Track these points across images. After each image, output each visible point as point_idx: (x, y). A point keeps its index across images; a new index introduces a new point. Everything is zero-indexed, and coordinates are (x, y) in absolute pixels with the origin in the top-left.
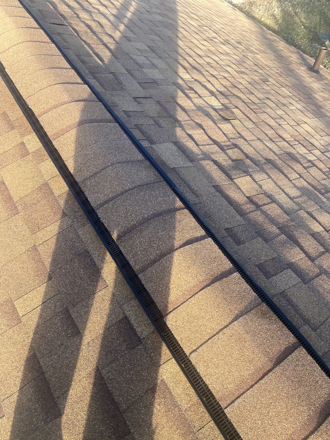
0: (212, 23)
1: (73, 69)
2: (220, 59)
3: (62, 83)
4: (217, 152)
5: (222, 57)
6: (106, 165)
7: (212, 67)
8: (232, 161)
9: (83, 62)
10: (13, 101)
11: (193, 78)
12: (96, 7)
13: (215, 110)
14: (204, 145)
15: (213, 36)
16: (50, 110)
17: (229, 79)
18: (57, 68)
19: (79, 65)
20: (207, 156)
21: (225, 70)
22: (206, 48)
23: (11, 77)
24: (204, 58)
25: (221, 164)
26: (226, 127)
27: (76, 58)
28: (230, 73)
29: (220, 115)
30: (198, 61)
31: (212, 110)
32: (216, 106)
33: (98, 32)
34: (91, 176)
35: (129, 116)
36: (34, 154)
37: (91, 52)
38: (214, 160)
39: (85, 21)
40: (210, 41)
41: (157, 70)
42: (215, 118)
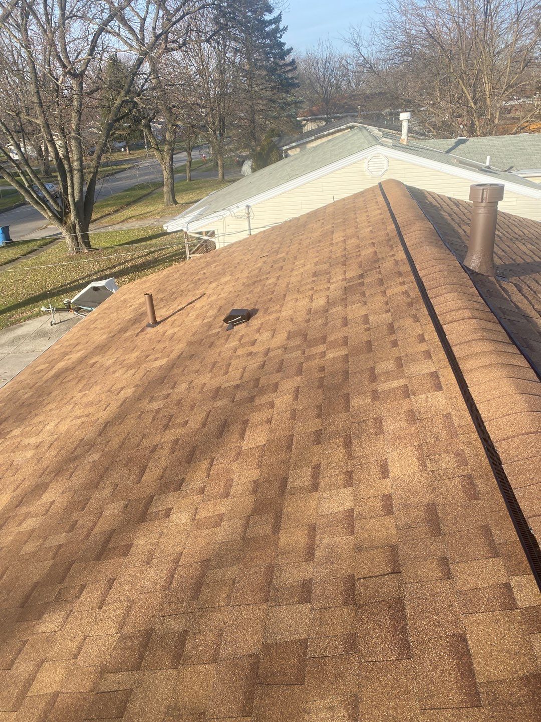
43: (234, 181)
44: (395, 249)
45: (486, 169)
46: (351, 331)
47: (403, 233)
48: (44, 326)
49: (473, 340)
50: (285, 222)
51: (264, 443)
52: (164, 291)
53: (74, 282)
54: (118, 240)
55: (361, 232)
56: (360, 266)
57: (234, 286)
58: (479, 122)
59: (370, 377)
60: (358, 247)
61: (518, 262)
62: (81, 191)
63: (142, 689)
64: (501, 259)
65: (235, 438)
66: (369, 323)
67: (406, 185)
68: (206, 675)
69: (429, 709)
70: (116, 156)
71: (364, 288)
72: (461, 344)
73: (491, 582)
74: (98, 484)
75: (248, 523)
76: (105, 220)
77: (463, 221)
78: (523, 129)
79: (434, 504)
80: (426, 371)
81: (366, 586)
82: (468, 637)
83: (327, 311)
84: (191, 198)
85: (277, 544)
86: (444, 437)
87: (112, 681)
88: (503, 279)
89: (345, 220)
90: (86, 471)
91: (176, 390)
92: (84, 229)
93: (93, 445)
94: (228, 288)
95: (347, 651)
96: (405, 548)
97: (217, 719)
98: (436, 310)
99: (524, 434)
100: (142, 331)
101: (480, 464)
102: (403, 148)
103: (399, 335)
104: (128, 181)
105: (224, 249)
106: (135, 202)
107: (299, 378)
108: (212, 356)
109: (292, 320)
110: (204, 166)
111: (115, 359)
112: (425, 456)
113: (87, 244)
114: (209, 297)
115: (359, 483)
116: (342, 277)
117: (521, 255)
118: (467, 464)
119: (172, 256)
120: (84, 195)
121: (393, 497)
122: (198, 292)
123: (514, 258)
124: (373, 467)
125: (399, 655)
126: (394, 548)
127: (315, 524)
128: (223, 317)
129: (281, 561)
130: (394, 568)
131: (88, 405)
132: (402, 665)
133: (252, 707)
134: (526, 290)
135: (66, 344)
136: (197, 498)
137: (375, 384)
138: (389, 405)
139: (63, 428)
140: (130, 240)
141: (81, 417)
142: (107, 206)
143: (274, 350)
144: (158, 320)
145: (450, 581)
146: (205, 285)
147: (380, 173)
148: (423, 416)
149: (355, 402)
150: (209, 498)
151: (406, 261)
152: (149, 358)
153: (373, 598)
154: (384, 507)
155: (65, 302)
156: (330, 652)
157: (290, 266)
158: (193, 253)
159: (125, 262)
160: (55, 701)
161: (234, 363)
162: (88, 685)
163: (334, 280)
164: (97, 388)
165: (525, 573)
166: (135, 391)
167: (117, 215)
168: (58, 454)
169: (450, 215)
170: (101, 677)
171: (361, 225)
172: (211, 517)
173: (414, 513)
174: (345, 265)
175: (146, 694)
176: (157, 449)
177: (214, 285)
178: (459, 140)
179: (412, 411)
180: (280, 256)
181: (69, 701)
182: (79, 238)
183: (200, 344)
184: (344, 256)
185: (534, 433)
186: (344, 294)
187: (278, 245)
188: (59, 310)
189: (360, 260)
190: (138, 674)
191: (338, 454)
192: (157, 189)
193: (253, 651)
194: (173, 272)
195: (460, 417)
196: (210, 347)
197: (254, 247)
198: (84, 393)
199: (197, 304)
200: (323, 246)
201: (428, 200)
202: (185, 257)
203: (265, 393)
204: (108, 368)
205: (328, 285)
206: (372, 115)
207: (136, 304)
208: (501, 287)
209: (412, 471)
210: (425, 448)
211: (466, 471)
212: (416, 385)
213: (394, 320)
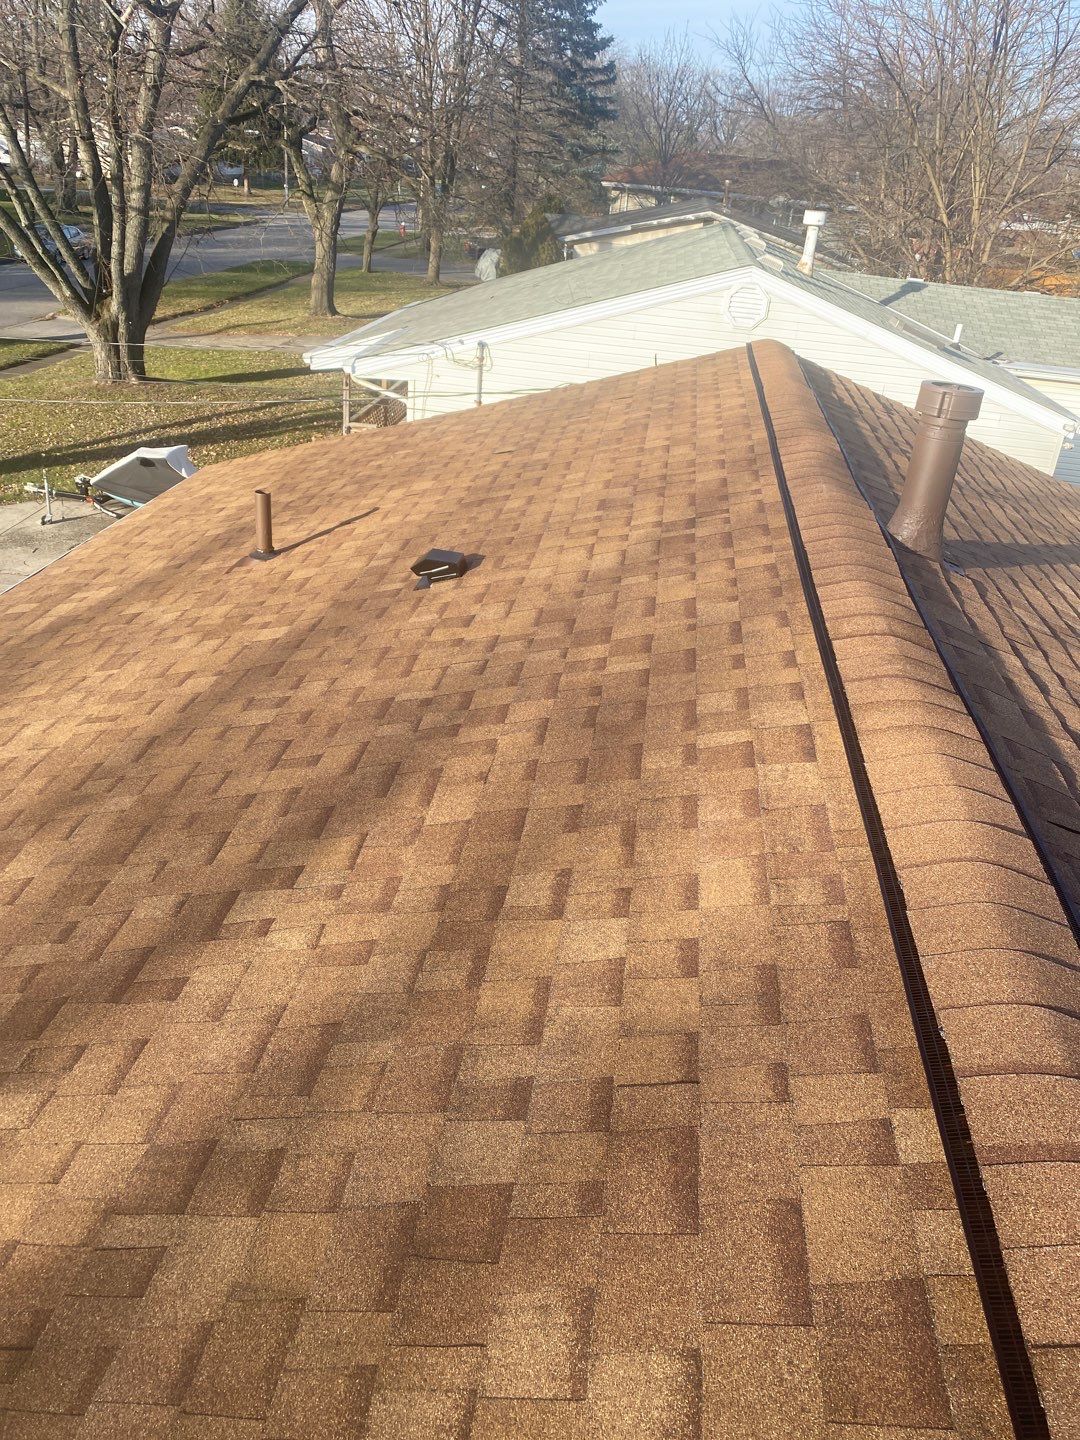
3: (1055, 1009)
16: (1001, 1070)
18: (1047, 958)
23: (915, 935)
36: (910, 1173)
43: (457, 287)
44: (762, 480)
45: (952, 349)
46: (658, 625)
47: (782, 451)
48: (28, 523)
49: (885, 676)
50: (555, 391)
51: (469, 817)
52: (293, 489)
53: (102, 441)
54: (202, 370)
55: (702, 435)
56: (692, 503)
57: (438, 502)
58: (952, 255)
59: (686, 718)
60: (692, 463)
61: (986, 540)
62: (140, 255)
63: (186, 1249)
64: (956, 529)
65: (412, 801)
66: (694, 615)
67: (798, 357)
68: (313, 1232)
69: (719, 1323)
70: (222, 195)
71: (693, 547)
72: (861, 679)
73: (858, 1115)
74: (125, 856)
75: (421, 962)
76: (182, 324)
77: (896, 444)
78: (1031, 282)
79: (773, 967)
80: (790, 722)
82: (804, 1207)
83: (619, 580)
84: (366, 307)
85: (473, 1009)
86: (809, 847)
87: (127, 1230)
88: (957, 570)
89: (673, 407)
90: (102, 829)
91: (301, 693)
92: (137, 335)
93: (122, 779)
94: (428, 505)
95: (584, 1212)
96: (712, 1040)
97: (327, 1311)
98: (823, 610)
99: (953, 860)
100: (240, 564)
101: (868, 904)
102: (802, 280)
103: (749, 648)
104: (239, 250)
105: (424, 424)
106: (248, 296)
107: (551, 702)
108: (381, 634)
109: (548, 587)
110: (402, 246)
111: (179, 613)
112: (769, 876)
113: (139, 369)
114: (385, 516)
115: (640, 913)
116: (655, 518)
117: (994, 528)
118: (843, 902)
119: (311, 420)
120: (146, 264)
121: (702, 945)
122: (364, 502)
123: (980, 531)
124: (671, 886)
125: (679, 1226)
126: (692, 1038)
127: (550, 977)
128: (412, 562)
129: (476, 1038)
130: (688, 1073)
131: (116, 697)
132: (681, 1243)
133: (396, 1296)
134: (993, 596)
135: (79, 567)
136: (327, 906)
137: (693, 733)
138: (715, 776)
139: (61, 737)
140: (228, 373)
141: (99, 719)
142: (190, 294)
143: (507, 640)
144: (276, 546)
145: (786, 1106)
146: (382, 492)
147: (752, 323)
148: (775, 805)
149: (652, 762)
150: (350, 908)
151: (781, 507)
152: (251, 621)
153: (644, 1122)
154: (682, 960)
155: (78, 480)
156: (551, 1211)
157: (556, 480)
158: (358, 420)
159: (213, 415)
160: (8, 1258)
161: (425, 655)
162: (77, 1233)
163: (639, 522)
164: (138, 667)
165: (919, 1104)
166: (217, 683)
167: (207, 317)
168: (46, 787)
169: (874, 430)
170: (105, 1221)
171: (704, 422)
172: (350, 944)
173: (735, 979)
174: (663, 495)
175: (191, 1259)
176: (254, 803)
177: (397, 493)
178: (910, 283)
179: (754, 792)
180: (536, 456)
181: (38, 1259)
182: (123, 352)
183: (359, 607)
184: (664, 477)
185: (971, 860)
186: (655, 553)
187: (536, 435)
188: (62, 495)
189: (692, 490)
190: (180, 1221)
191: (608, 855)
192: (298, 276)
193: (409, 1197)
194: (316, 454)
195: (842, 815)
196: (378, 617)
197: (489, 430)
198: (111, 672)
199: (360, 528)
200: (626, 451)
202: (340, 425)
203: (481, 723)
204: (163, 630)
205: (626, 530)
206: (750, 203)
207: (233, 506)
208: (949, 583)
209: (742, 901)
210: (771, 864)
211: (841, 913)
212: (769, 746)
213: (743, 617)
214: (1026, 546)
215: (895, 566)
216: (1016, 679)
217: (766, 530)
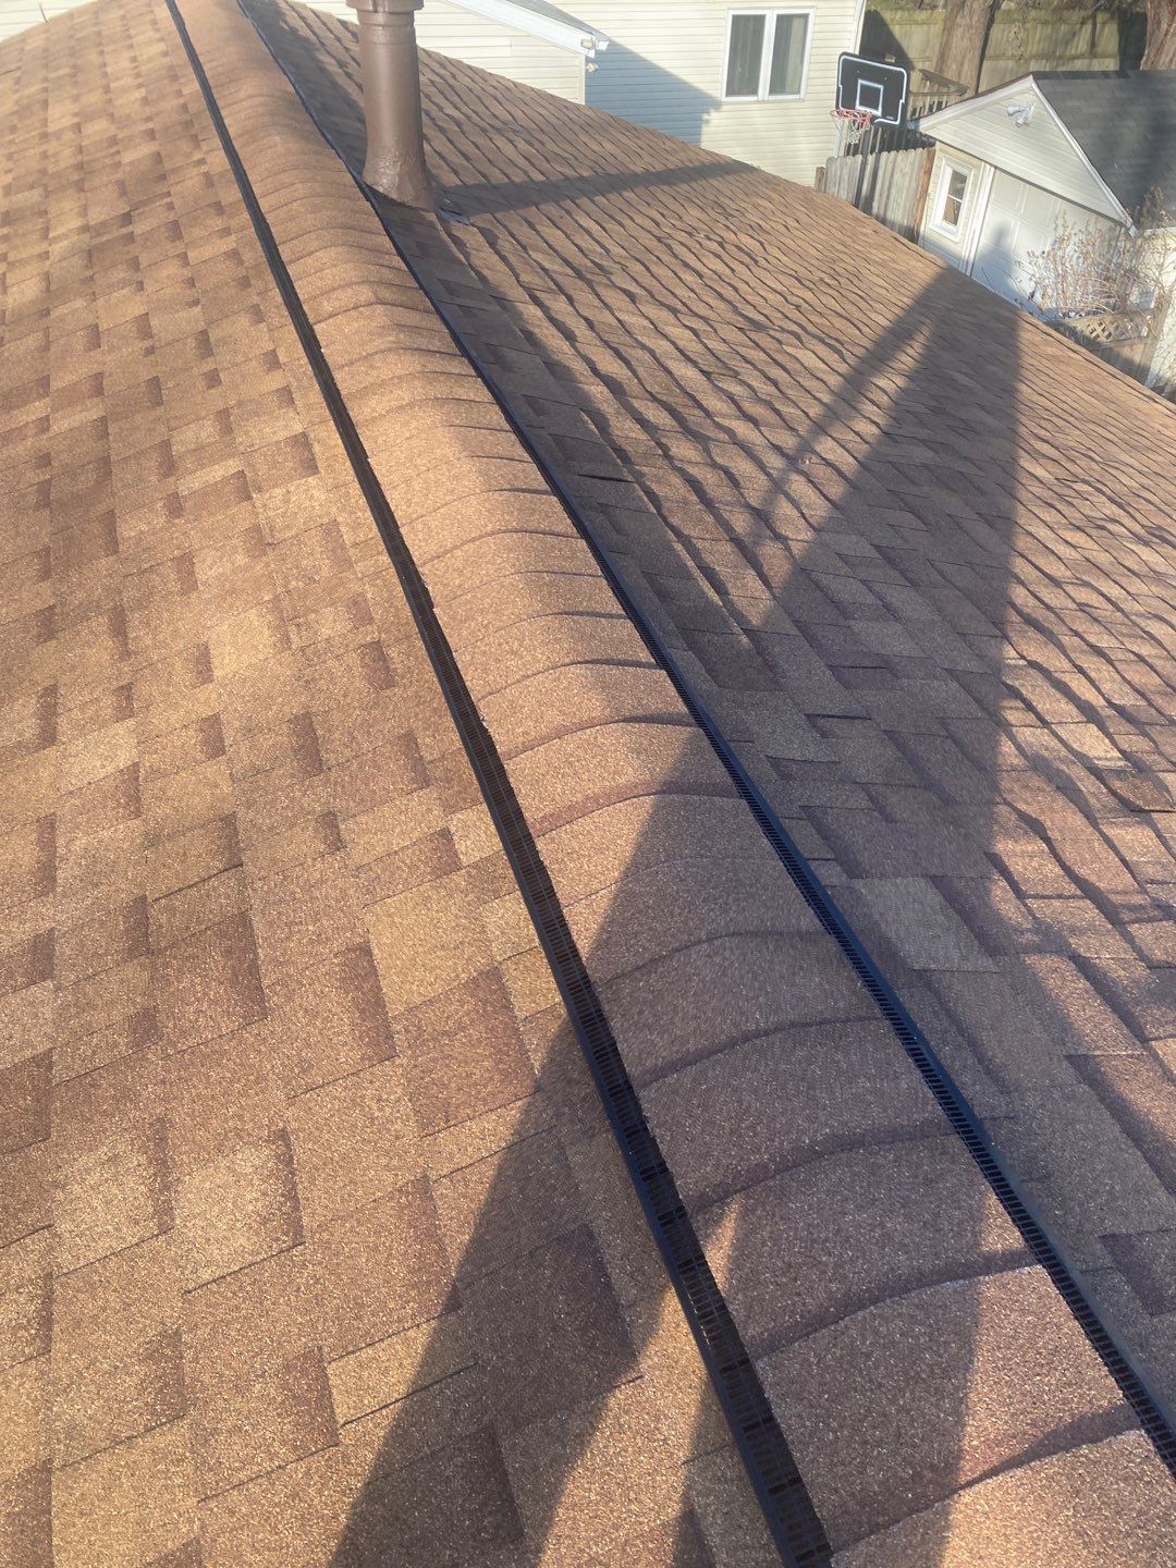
0: (1109, 470)
1: (630, 619)
2: (1128, 592)
3: (592, 662)
4: (1092, 928)
5: (1137, 586)
6: (692, 938)
7: (1096, 620)
8: (1149, 967)
9: (663, 595)
10: (440, 702)
11: (1023, 657)
12: (726, 422)
13: (1096, 772)
14: (1043, 897)
15: (1108, 512)
16: (544, 740)
17: (1158, 663)
18: (581, 614)
19: (649, 603)
20: (1052, 940)
21: (1145, 632)
22: (1078, 556)
23: (446, 632)
24: (1069, 588)
25: (1105, 975)
26: (1134, 838)
27: (643, 582)
28: (1160, 644)
29: (1114, 793)
30: (1046, 600)
31: (1083, 773)
32: (1100, 759)
33: (720, 502)
34: (638, 968)
35: (786, 777)
36: (474, 872)
37: (690, 563)
38: (1079, 956)
39: (686, 467)
40: (1094, 532)
41: (898, 627)
42: (1093, 801)
44: (204, 146)
46: (108, 358)
47: (220, 104)
56: (122, 193)
60: (113, 141)
61: (493, 182)
66: (151, 336)
69: (302, 1093)
71: (135, 249)
73: (415, 835)
79: (307, 715)
80: (282, 435)
81: (172, 910)
82: (373, 946)
83: (47, 312)
86: (325, 572)
88: (458, 218)
95: (138, 1045)
96: (251, 814)
98: (298, 291)
101: (396, 616)
103: (222, 359)
112: (287, 619)
115: (147, 707)
116: (79, 222)
117: (502, 166)
118: (371, 620)
121: (224, 717)
123: (486, 172)
124: (178, 666)
125: (244, 1018)
126: (229, 821)
127: (53, 814)
130: (229, 859)
132: (249, 1034)
134: (505, 243)
138: (207, 523)
145: (339, 854)
149: (130, 529)
151: (231, 175)
153: (188, 928)
154: (205, 742)
156: (101, 1059)
163: (61, 230)
173: (266, 741)
174: (83, 190)
179: (256, 528)
184: (81, 166)
185: (491, 534)
186: (87, 267)
189: (120, 175)
191: (96, 653)
200: (24, 141)
201: (286, 22)
205: (44, 246)
208: (450, 235)
209: (261, 657)
210: (285, 603)
211: (369, 635)
212: (263, 470)
213: (210, 323)
214: (542, 182)
215: (376, 223)
216: (537, 331)
217: (219, 208)
